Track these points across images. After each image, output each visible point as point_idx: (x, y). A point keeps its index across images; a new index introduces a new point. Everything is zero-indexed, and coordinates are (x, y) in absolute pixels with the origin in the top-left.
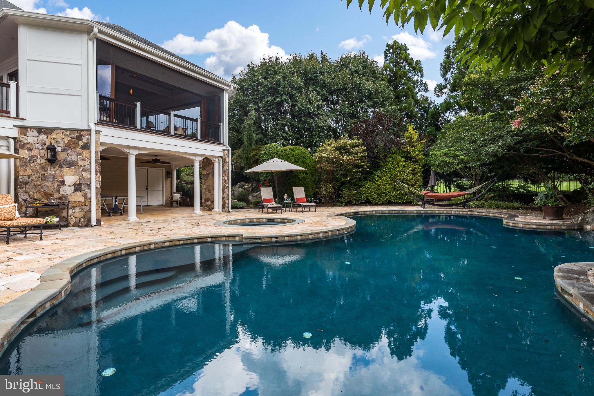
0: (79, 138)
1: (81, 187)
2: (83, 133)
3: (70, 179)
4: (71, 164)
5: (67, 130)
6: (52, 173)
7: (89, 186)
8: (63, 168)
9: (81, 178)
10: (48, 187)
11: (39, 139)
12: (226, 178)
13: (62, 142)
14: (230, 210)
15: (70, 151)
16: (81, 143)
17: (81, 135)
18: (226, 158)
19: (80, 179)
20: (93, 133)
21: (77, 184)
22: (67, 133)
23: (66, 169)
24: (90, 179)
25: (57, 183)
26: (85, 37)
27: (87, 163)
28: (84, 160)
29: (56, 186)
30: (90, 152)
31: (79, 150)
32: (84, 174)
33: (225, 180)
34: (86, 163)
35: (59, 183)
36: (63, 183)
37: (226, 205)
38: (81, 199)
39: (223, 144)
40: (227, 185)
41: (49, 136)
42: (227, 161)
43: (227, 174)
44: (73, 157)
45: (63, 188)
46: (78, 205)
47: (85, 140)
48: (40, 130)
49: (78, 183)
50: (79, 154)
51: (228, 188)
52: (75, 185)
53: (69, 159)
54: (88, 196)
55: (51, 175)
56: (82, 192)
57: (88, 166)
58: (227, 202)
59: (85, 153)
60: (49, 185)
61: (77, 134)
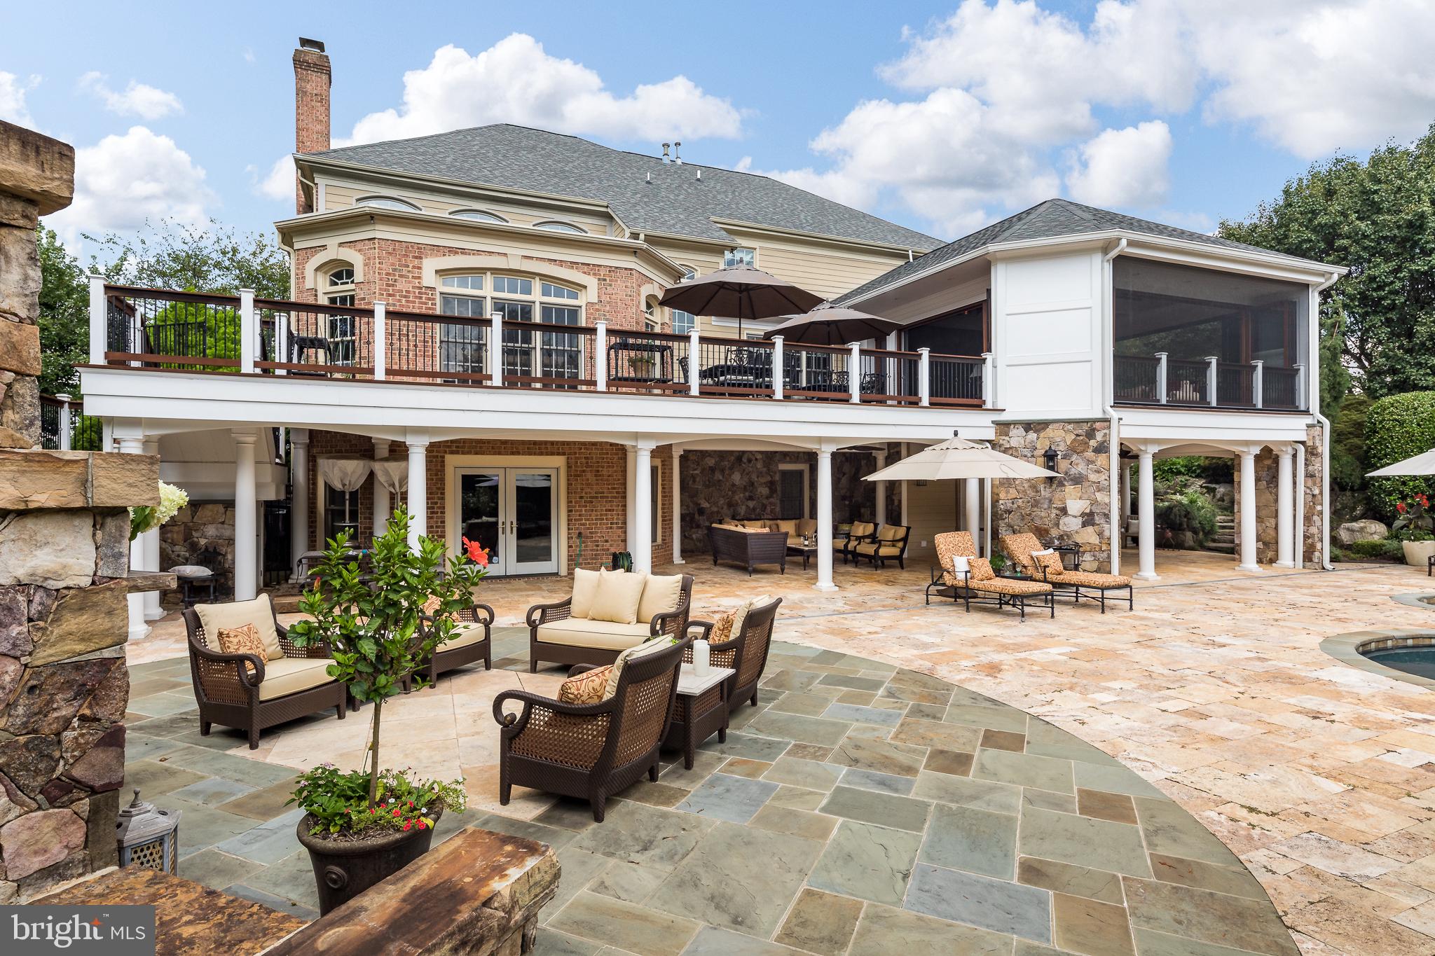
0: (1091, 434)
1: (1093, 519)
2: (1097, 425)
3: (1076, 505)
4: (1078, 480)
5: (1069, 422)
6: (1048, 495)
7: (1107, 516)
8: (1064, 485)
9: (1094, 502)
10: (1041, 518)
11: (1028, 441)
12: (1317, 492)
13: (1062, 443)
14: (1328, 565)
15: (1074, 457)
16: (1093, 443)
17: (1094, 430)
18: (1318, 443)
19: (1092, 505)
20: (1114, 424)
21: (1086, 514)
22: (1070, 427)
23: (1069, 489)
24: (1108, 505)
25: (1055, 511)
26: (1097, 259)
27: (1104, 477)
28: (1098, 472)
29: (1053, 516)
30: (1109, 457)
31: (1090, 454)
32: (1099, 496)
33: (1314, 496)
34: (1102, 477)
35: (1058, 512)
36: (1064, 511)
37: (1317, 554)
38: (1095, 540)
39: (1306, 412)
40: (1319, 508)
41: (1042, 435)
42: (1320, 451)
43: (1318, 480)
44: (1081, 468)
45: (1064, 520)
46: (1088, 549)
47: (1099, 436)
48: (1028, 426)
49: (1088, 511)
50: (1090, 462)
51: (1321, 513)
52: (1083, 515)
53: (1073, 471)
54: (1107, 534)
55: (1045, 499)
56: (1096, 527)
57: (1106, 483)
58: (1319, 546)
59: (1101, 459)
60: (1043, 514)
61: (1086, 427)
